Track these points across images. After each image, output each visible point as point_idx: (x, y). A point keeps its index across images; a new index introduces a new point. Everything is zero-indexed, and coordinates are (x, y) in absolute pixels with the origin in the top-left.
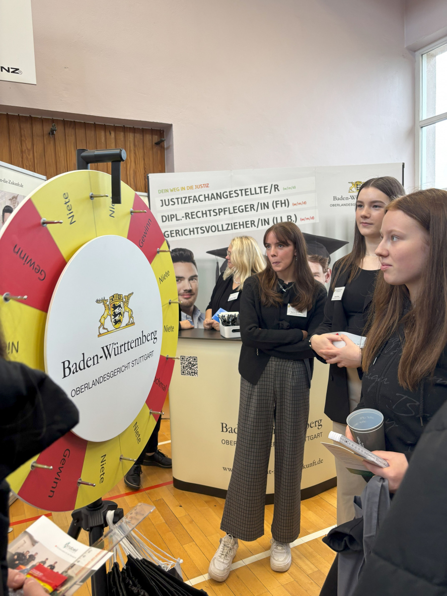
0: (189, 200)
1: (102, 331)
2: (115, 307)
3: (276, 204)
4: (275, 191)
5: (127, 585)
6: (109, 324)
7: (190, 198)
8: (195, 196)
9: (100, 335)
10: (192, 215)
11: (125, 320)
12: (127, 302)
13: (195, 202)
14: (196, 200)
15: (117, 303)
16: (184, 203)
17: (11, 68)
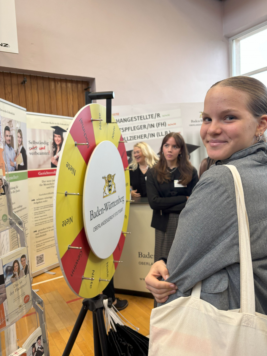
1: (105, 195)
2: (109, 182)
3: (159, 125)
4: (158, 117)
6: (107, 191)
9: (104, 197)
11: (113, 189)
12: (113, 179)
15: (110, 179)
17: (4, 44)
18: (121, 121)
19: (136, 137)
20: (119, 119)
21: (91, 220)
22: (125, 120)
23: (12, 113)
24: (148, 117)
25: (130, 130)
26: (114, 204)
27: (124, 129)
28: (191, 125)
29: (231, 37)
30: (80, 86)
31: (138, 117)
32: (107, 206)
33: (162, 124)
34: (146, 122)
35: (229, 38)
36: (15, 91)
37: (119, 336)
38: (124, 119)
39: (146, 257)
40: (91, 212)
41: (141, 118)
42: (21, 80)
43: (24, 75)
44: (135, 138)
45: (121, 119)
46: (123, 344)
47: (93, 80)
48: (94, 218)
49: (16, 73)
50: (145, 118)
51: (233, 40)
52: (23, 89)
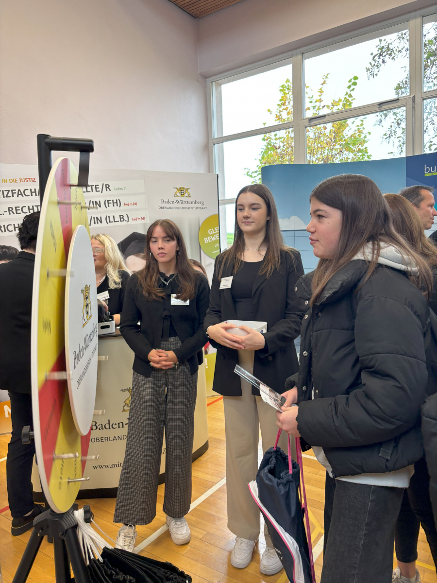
0: (13, 193)
2: (86, 298)
3: (108, 203)
4: (107, 190)
5: (110, 576)
6: (85, 316)
7: (14, 192)
8: (19, 190)
10: (16, 210)
11: (89, 312)
13: (20, 196)
14: (21, 194)
15: (87, 294)
16: (7, 196)
20: (35, 189)
26: (90, 337)
28: (162, 208)
29: (209, 77)
32: (86, 342)
33: (113, 203)
34: (87, 197)
35: (206, 78)
37: (108, 567)
39: (103, 427)
48: (77, 364)
51: (212, 82)
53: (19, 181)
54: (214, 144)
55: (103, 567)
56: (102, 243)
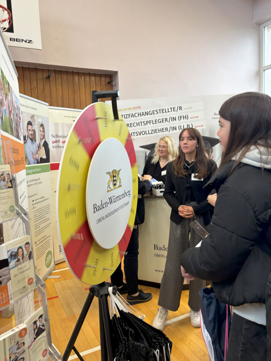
0: (129, 116)
1: (109, 189)
2: (114, 177)
3: (181, 118)
4: (180, 110)
6: (112, 186)
8: (132, 114)
9: (108, 191)
10: (131, 125)
11: (118, 184)
12: (118, 174)
14: (133, 116)
15: (115, 175)
16: (126, 118)
17: (28, 40)
18: (143, 114)
19: (158, 130)
20: (140, 113)
21: (94, 212)
22: (147, 114)
23: (34, 109)
24: (170, 110)
25: (151, 123)
26: (119, 198)
27: (146, 122)
28: (214, 118)
29: (263, 23)
30: (103, 79)
31: (160, 110)
32: (111, 200)
33: (184, 117)
34: (168, 115)
35: (260, 25)
36: (41, 86)
37: (122, 321)
38: (145, 112)
39: (161, 249)
40: (94, 205)
41: (162, 111)
42: (46, 75)
43: (49, 70)
44: (156, 131)
45: (143, 113)
46: (125, 329)
47: (116, 73)
48: (98, 211)
49: (41, 68)
50: (167, 111)
51: (264, 27)
52: (48, 83)
53: (132, 108)
54: (264, 71)
55: (119, 320)
56: (166, 143)
